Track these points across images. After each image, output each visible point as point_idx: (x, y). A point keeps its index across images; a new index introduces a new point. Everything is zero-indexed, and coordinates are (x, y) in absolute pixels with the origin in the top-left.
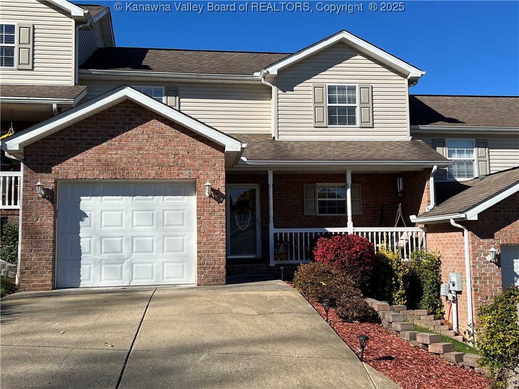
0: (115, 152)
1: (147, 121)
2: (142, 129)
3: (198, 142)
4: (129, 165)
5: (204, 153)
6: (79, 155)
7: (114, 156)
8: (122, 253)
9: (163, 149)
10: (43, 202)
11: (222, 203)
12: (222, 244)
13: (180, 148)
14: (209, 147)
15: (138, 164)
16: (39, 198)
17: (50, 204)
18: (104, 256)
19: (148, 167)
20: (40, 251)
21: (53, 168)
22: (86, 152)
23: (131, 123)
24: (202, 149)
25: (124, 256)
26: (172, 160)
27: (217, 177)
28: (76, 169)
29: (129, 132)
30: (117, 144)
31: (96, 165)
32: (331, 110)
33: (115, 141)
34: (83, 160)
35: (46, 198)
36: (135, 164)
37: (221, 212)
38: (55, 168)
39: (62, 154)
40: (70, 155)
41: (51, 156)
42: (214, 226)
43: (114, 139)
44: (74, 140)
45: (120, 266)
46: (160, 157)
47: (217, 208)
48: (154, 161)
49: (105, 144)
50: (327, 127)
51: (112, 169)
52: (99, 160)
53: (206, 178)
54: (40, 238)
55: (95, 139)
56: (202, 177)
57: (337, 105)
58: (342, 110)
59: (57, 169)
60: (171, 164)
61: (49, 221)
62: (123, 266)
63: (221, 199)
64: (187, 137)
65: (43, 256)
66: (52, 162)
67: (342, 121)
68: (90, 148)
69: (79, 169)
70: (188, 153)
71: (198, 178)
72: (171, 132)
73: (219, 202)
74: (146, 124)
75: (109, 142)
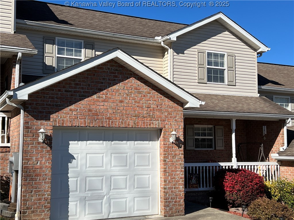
0: (102, 104)
1: (128, 78)
2: (123, 85)
3: (165, 98)
4: (113, 116)
5: (168, 107)
6: (73, 106)
7: (102, 107)
8: (103, 190)
9: (139, 103)
10: (42, 147)
11: (181, 148)
12: (182, 182)
13: (151, 102)
14: (172, 103)
15: (120, 115)
16: (39, 143)
17: (49, 149)
18: (88, 194)
19: (127, 117)
20: (39, 191)
21: (51, 116)
22: (79, 103)
23: (115, 80)
24: (167, 104)
25: (104, 193)
26: (145, 112)
27: (177, 127)
28: (71, 118)
29: (113, 87)
30: (104, 97)
31: (88, 114)
32: (209, 71)
33: (103, 94)
34: (77, 110)
35: (45, 143)
36: (118, 115)
37: (180, 155)
38: (53, 116)
39: (59, 103)
40: (66, 105)
41: (50, 105)
42: (176, 167)
43: (102, 93)
44: (70, 91)
45: (100, 201)
46: (137, 109)
47: (177, 152)
48: (133, 112)
49: (95, 97)
50: (206, 83)
51: (101, 118)
52: (90, 110)
53: (170, 127)
54: (39, 180)
55: (87, 92)
56: (167, 126)
57: (213, 67)
58: (216, 71)
59: (55, 117)
60: (145, 116)
61: (47, 164)
62: (102, 201)
63: (181, 145)
64: (157, 93)
65: (42, 196)
66: (50, 110)
67: (216, 80)
68: (83, 99)
69: (73, 118)
70: (157, 107)
71: (165, 127)
72: (145, 89)
73: (180, 147)
74: (126, 81)
75: (98, 95)
